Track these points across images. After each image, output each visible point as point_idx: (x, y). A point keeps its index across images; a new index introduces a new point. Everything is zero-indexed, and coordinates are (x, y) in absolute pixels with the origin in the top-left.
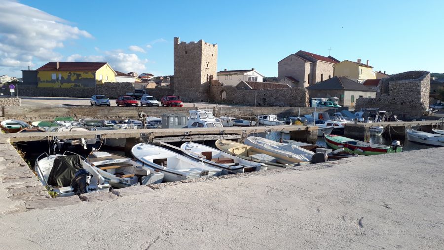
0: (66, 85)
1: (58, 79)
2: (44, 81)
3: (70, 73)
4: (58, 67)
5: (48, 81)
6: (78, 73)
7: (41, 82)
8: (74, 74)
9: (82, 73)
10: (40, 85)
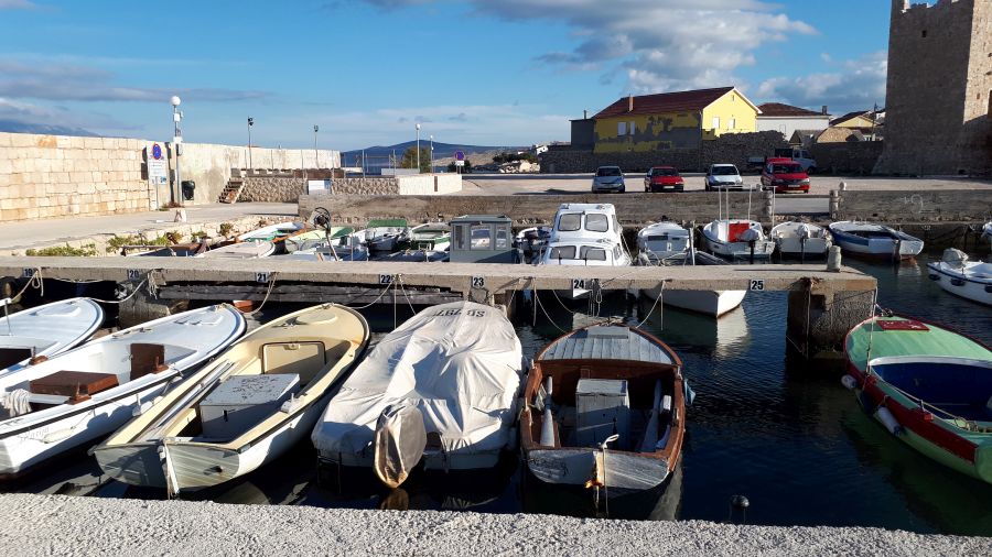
0: (643, 147)
1: (628, 133)
2: (604, 140)
3: (651, 119)
4: (631, 108)
5: (611, 140)
6: (667, 116)
7: (600, 142)
8: (659, 119)
9: (674, 117)
10: (600, 149)
